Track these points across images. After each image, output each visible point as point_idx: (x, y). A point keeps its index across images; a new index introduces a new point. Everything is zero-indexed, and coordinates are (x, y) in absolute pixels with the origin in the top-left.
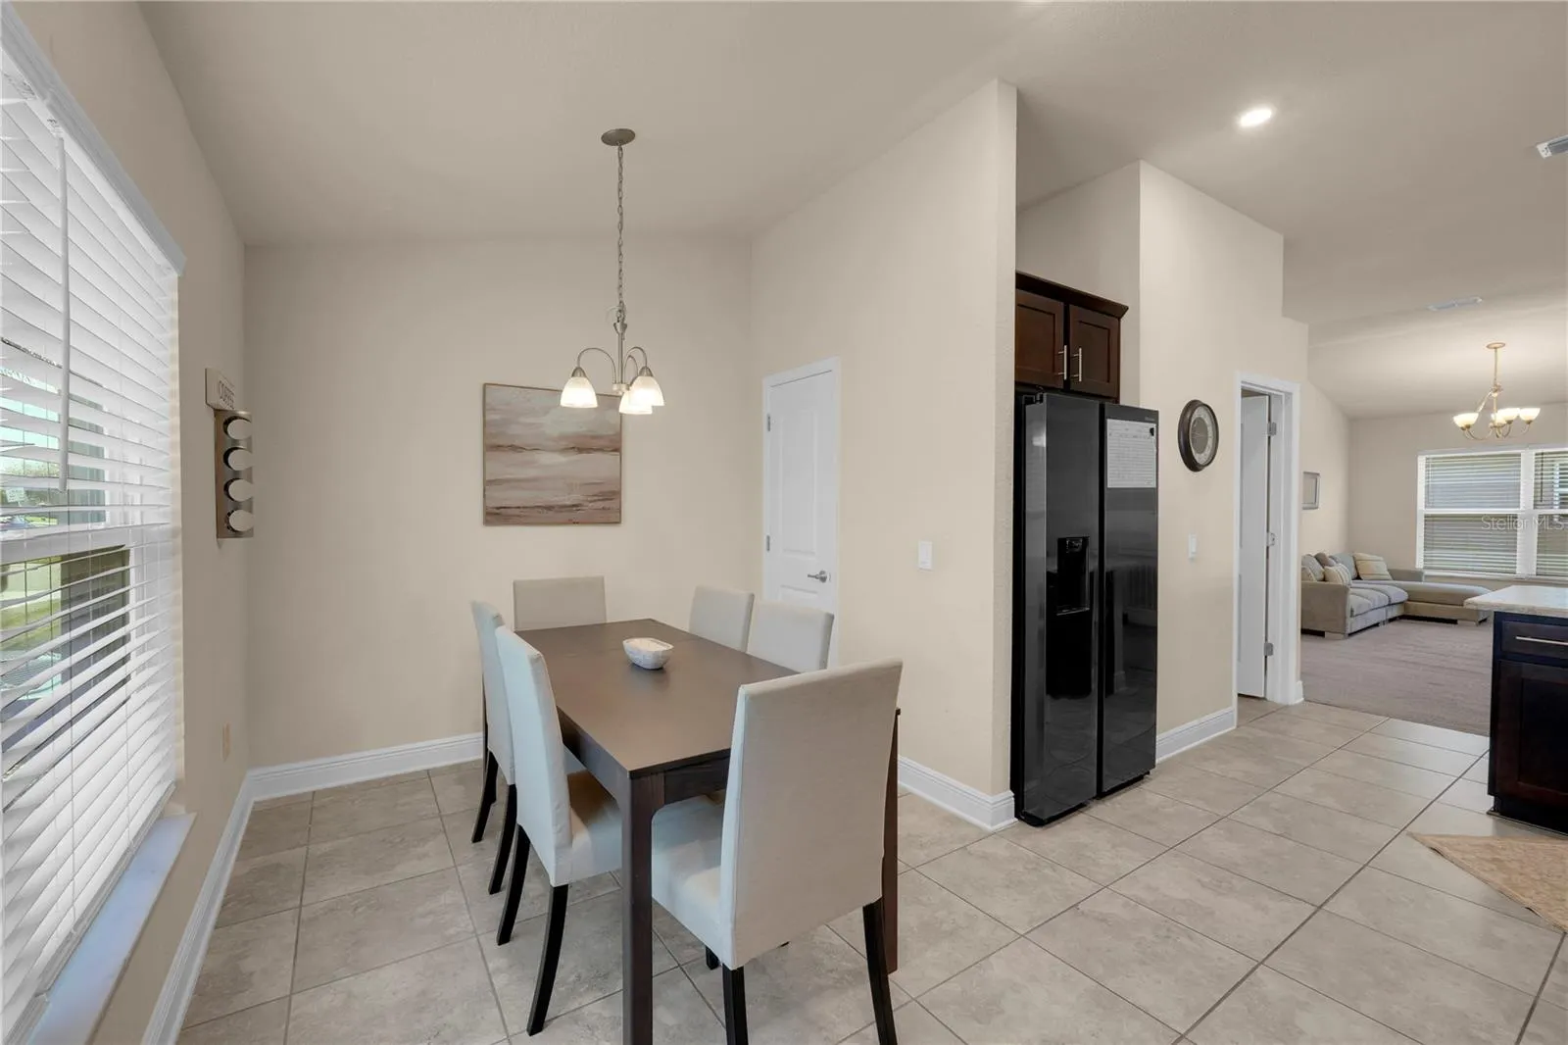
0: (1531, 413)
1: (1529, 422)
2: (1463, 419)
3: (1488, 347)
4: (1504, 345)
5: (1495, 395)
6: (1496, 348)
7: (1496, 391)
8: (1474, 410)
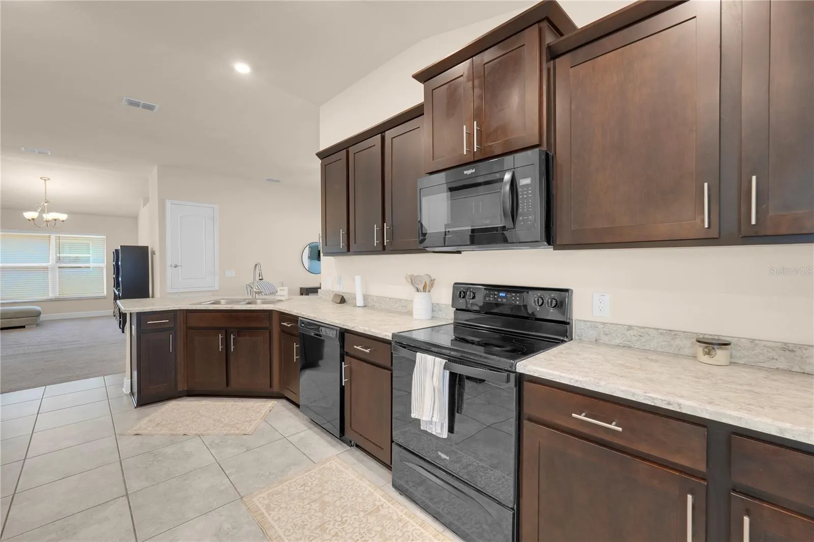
0: (63, 217)
1: (63, 221)
2: (29, 215)
3: (41, 178)
4: (49, 179)
5: (46, 204)
6: (45, 180)
7: (46, 203)
8: (35, 210)
